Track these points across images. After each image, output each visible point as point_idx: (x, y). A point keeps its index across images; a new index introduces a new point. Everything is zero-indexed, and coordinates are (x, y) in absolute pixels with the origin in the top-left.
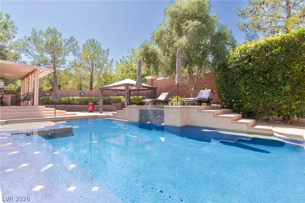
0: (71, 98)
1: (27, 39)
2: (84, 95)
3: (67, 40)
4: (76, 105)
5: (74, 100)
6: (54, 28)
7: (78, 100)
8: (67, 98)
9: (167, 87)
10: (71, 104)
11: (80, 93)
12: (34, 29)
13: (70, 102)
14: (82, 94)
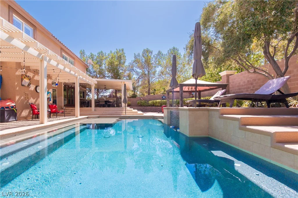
0: (155, 101)
1: (133, 61)
2: (165, 99)
3: (156, 55)
4: (158, 107)
5: (156, 102)
6: (147, 49)
7: (159, 103)
8: (152, 101)
9: (248, 81)
10: (155, 106)
11: (162, 97)
12: (135, 54)
13: (154, 104)
14: (164, 98)
